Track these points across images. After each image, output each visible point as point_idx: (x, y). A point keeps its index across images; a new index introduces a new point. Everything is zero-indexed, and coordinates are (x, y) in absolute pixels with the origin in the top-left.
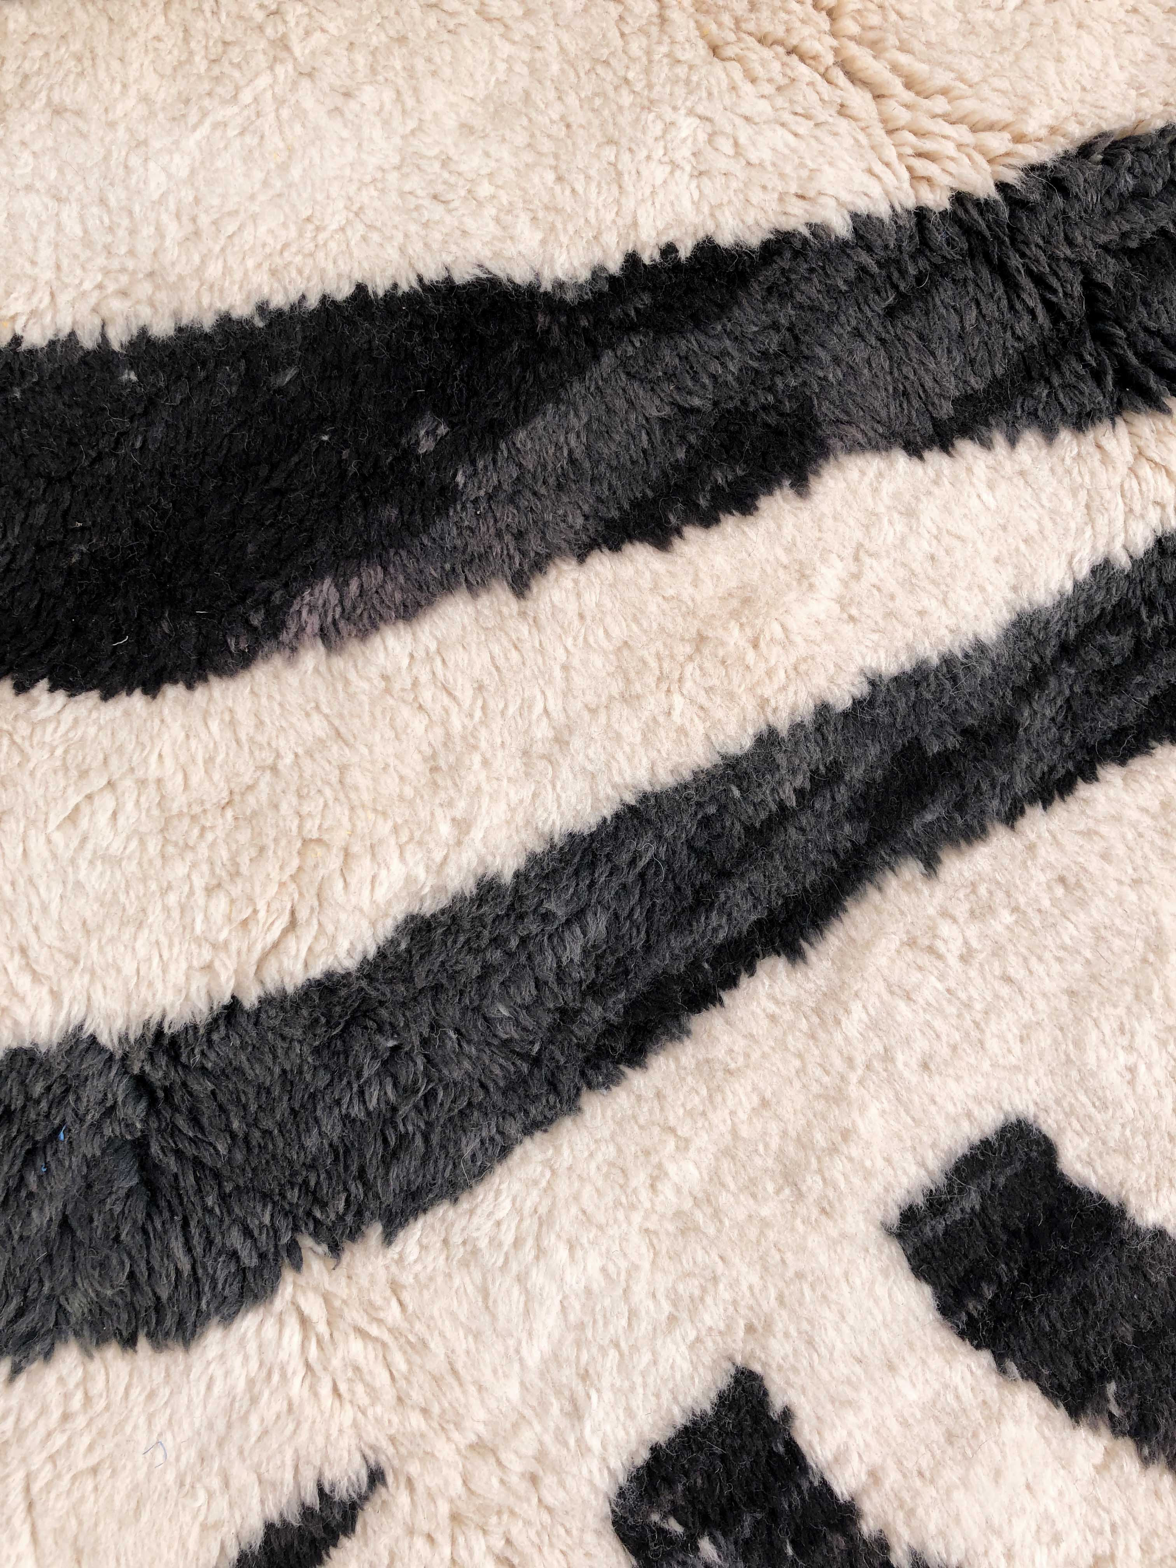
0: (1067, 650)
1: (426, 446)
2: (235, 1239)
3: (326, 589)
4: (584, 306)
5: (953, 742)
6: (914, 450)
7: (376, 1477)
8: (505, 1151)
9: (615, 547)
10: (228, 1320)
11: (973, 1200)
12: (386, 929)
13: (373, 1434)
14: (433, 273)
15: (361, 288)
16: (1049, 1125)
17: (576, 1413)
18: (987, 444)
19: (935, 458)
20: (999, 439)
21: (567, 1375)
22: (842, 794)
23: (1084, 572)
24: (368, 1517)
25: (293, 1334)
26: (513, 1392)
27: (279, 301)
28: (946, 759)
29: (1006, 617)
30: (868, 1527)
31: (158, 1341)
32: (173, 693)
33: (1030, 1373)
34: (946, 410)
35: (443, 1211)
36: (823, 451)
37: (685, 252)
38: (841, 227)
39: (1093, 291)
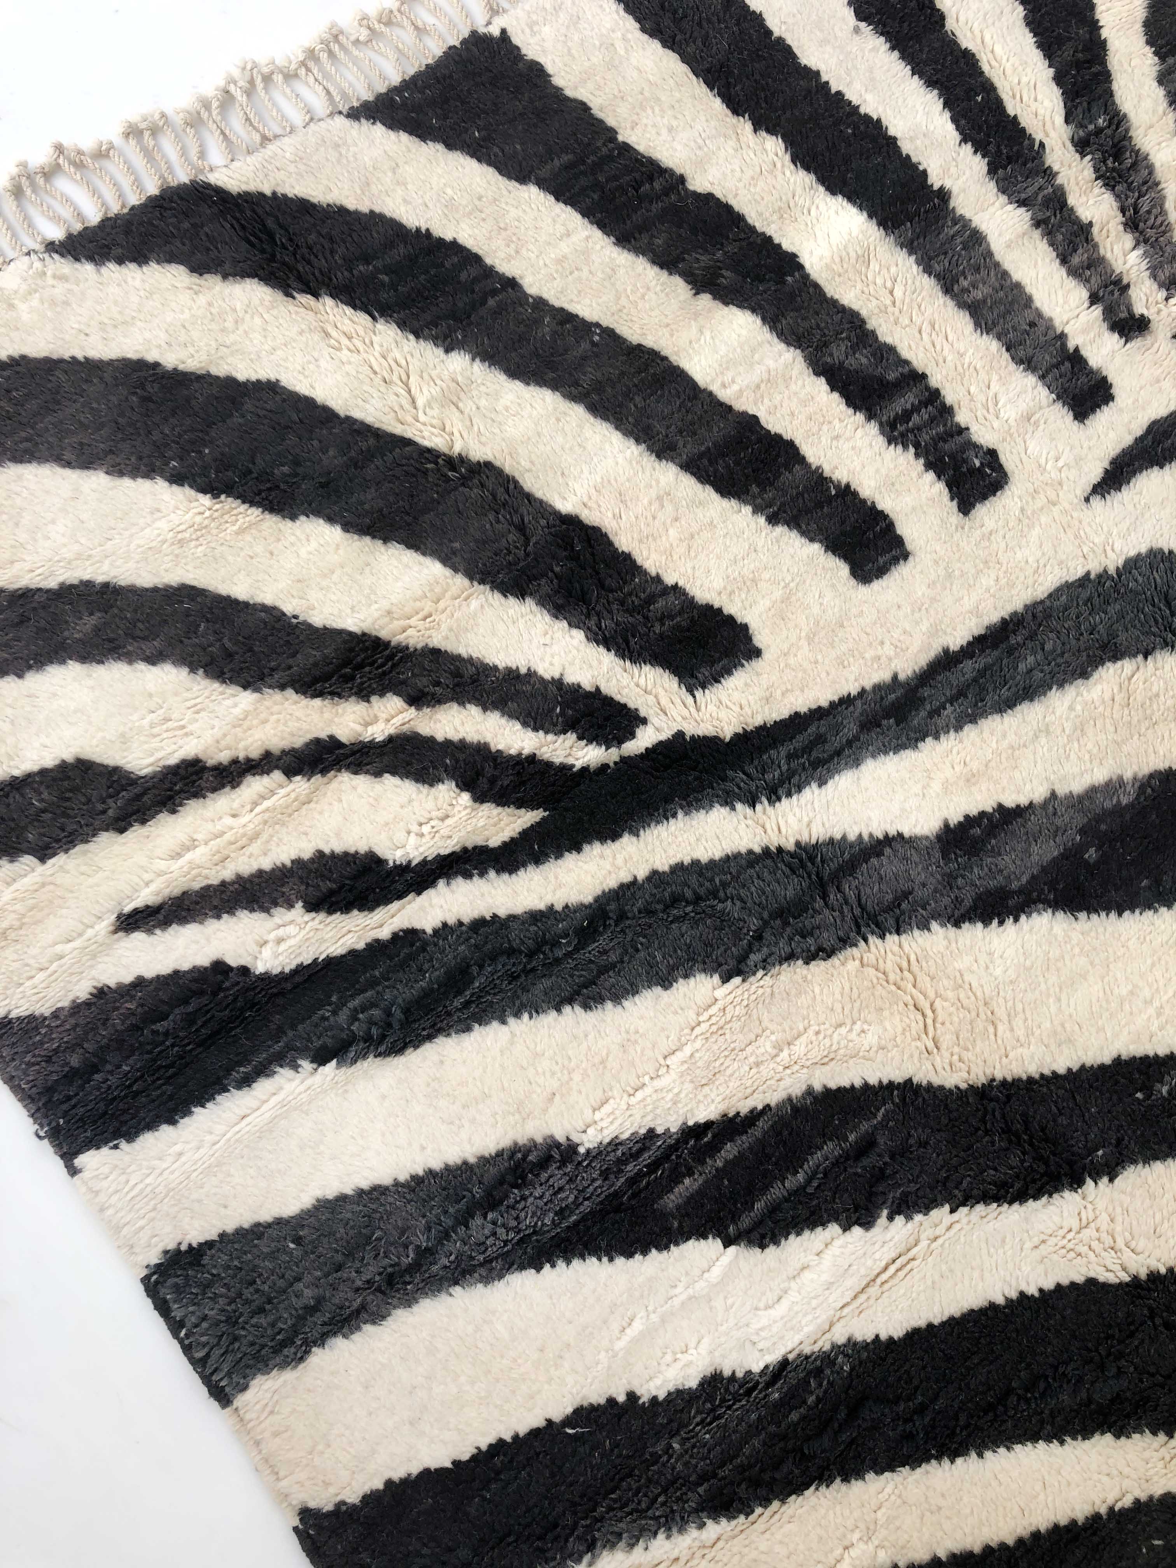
0: (838, 753)
1: (1092, 850)
2: (1140, 579)
3: (1125, 801)
4: (1035, 903)
5: (884, 722)
6: (900, 835)
7: (1087, 500)
8: (1050, 596)
9: (1018, 806)
10: (1139, 555)
11: (881, 560)
12: (1096, 675)
13: (1089, 513)
14: (1094, 917)
15: (1120, 915)
16: (853, 582)
17: (1022, 510)
18: (871, 835)
19: (892, 832)
20: (866, 837)
21: (1026, 521)
22: (928, 707)
23: (830, 783)
24: (1089, 489)
25: (1117, 546)
26: (1043, 519)
27: (1149, 913)
28: (888, 716)
29: (863, 767)
30: (922, 461)
31: (1161, 550)
33: (864, 502)
34: (888, 851)
35: (1071, 579)
36: (939, 837)
37: (995, 922)
38: (934, 925)
39: (824, 896)
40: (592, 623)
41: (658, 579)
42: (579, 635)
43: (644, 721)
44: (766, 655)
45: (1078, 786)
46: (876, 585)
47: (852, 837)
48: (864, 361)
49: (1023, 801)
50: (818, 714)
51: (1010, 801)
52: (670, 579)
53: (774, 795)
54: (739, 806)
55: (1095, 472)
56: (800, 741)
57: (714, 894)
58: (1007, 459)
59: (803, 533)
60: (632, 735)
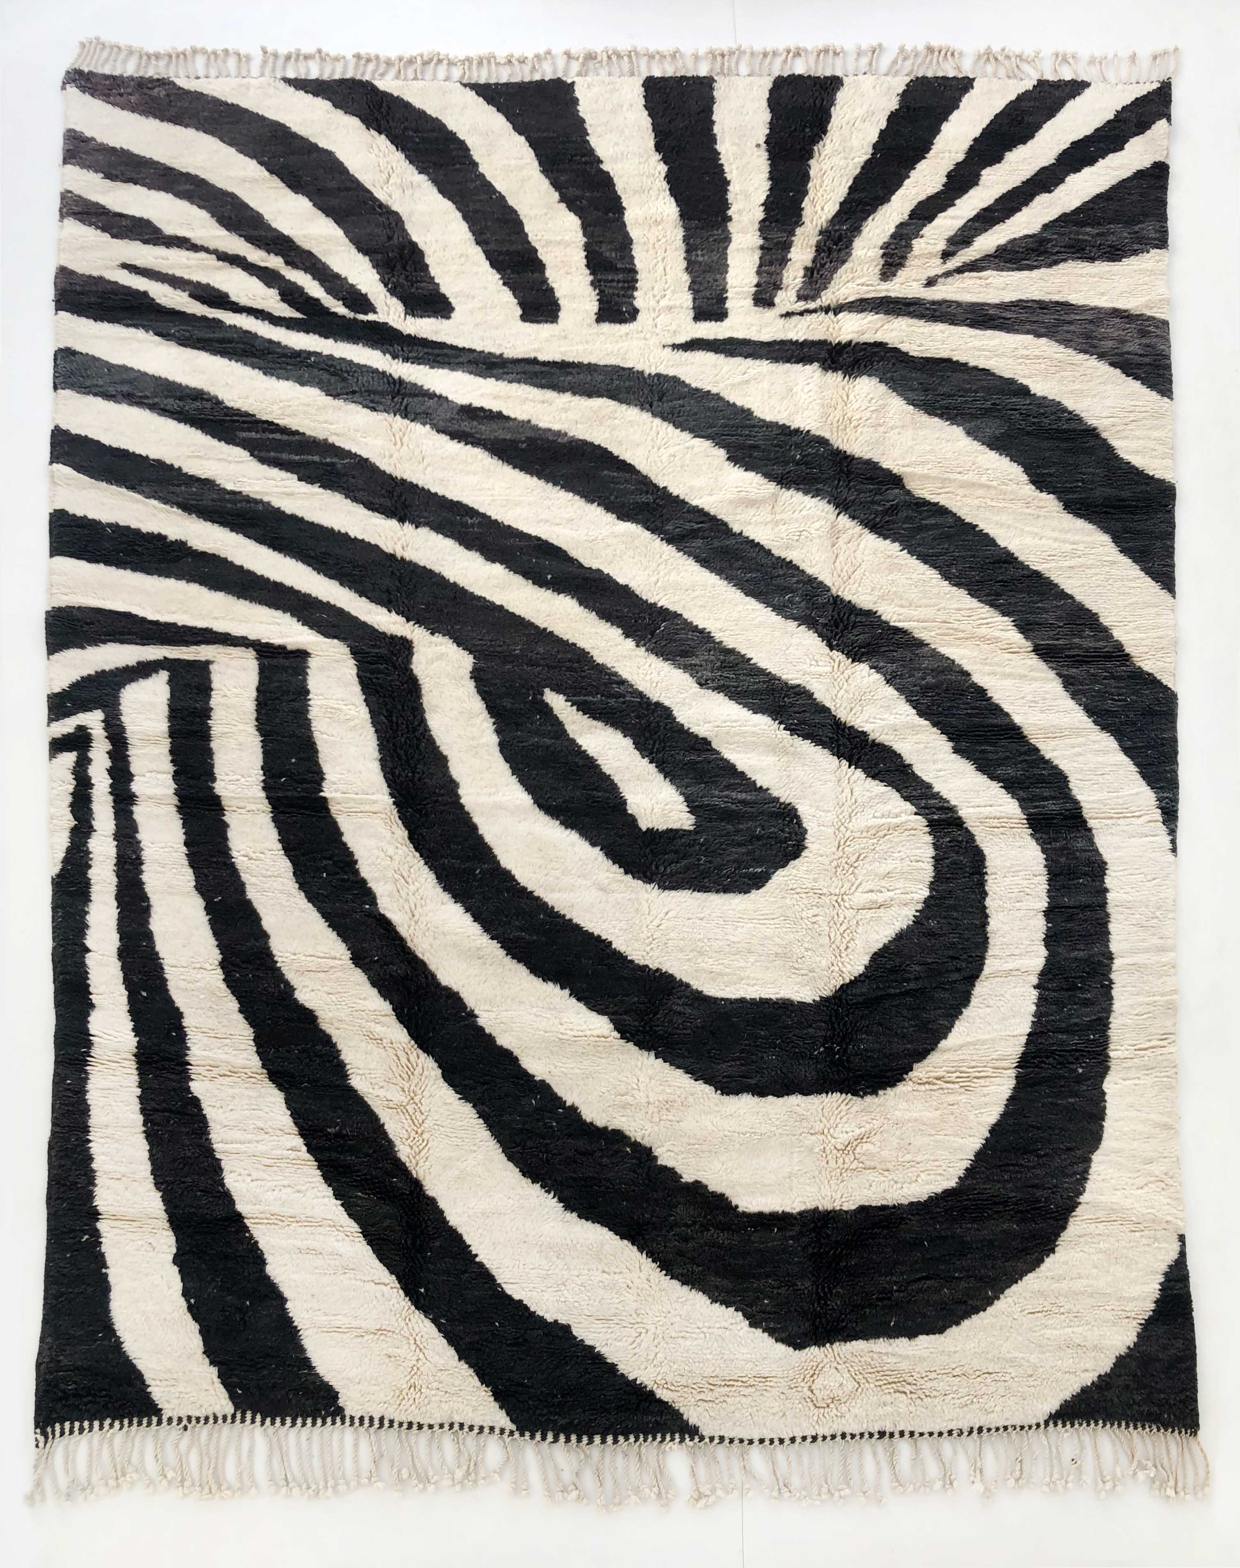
0: (449, 364)
2: (657, 382)
3: (560, 440)
4: (481, 445)
5: (482, 365)
6: (447, 398)
7: (664, 346)
8: (605, 365)
9: (509, 416)
10: (667, 375)
11: (541, 318)
12: (595, 399)
13: (661, 351)
14: (500, 462)
16: (518, 318)
17: (627, 334)
18: (434, 391)
19: (444, 395)
20: (431, 391)
21: (624, 338)
22: (505, 370)
23: (436, 369)
24: (670, 343)
25: (660, 368)
26: (634, 341)
29: (456, 373)
30: (599, 297)
31: (680, 379)
32: (596, 443)
33: (555, 297)
34: (436, 399)
35: (623, 366)
36: (462, 406)
37: (457, 441)
38: (428, 426)
39: (393, 398)
40: (386, 277)
41: (433, 278)
42: (378, 277)
43: (375, 312)
44: (451, 321)
45: (543, 425)
46: (527, 324)
47: (425, 388)
48: (614, 255)
49: (513, 416)
50: (453, 347)
51: (505, 413)
52: (437, 281)
53: (406, 360)
54: (388, 356)
55: (681, 339)
56: (437, 351)
57: (347, 372)
58: (640, 317)
59: (514, 294)
60: (366, 313)
